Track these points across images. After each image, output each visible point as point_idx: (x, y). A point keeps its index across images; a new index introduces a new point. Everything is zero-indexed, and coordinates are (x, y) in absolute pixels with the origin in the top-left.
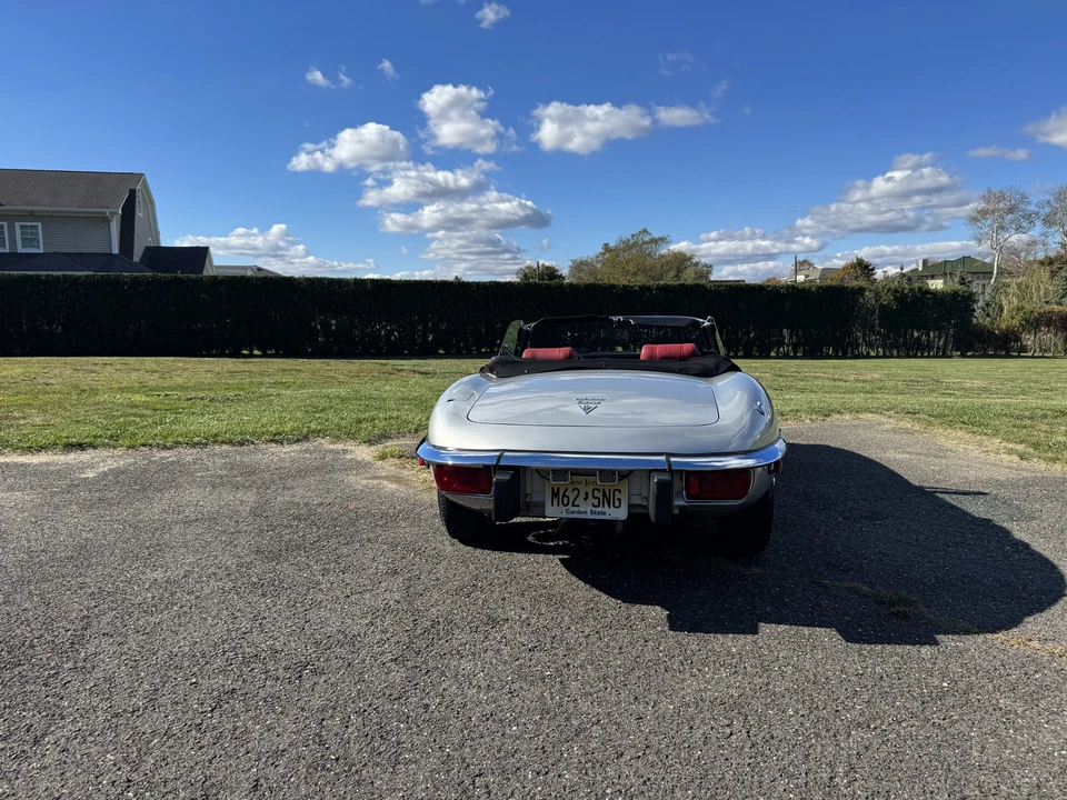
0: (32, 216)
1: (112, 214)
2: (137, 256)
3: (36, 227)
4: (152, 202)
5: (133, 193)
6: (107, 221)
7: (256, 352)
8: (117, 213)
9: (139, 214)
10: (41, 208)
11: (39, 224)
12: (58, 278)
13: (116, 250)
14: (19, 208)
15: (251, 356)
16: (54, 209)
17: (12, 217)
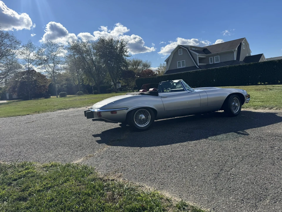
0: (217, 54)
1: (234, 50)
2: (242, 59)
3: (218, 57)
4: (248, 44)
5: (241, 44)
6: (233, 52)
7: (262, 83)
8: (235, 50)
9: (243, 48)
10: (219, 52)
11: (219, 56)
13: (235, 59)
14: (215, 53)
15: (261, 84)
16: (222, 52)
17: (213, 55)
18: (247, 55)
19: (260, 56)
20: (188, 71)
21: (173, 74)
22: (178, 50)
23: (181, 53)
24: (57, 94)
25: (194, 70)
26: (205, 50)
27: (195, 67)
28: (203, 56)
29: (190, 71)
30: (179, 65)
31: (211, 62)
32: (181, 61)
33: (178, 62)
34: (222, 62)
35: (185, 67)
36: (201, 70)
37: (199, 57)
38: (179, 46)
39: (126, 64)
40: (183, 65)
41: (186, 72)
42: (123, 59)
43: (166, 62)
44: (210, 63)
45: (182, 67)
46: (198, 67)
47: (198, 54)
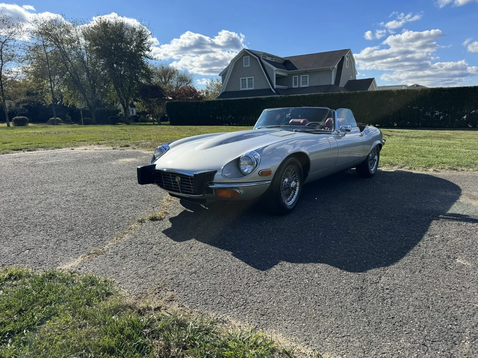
0: (306, 72)
1: (333, 68)
2: (342, 84)
3: (307, 77)
4: (354, 61)
5: (343, 58)
6: (330, 71)
8: (334, 68)
9: (346, 65)
10: (309, 69)
11: (308, 75)
12: (299, 96)
13: (333, 83)
14: (302, 70)
16: (314, 68)
17: (300, 74)
18: (351, 78)
19: (370, 81)
20: (259, 97)
21: (233, 99)
22: (242, 57)
23: (247, 64)
24: (7, 119)
25: (269, 96)
26: (286, 64)
27: (268, 91)
28: (283, 73)
29: (261, 97)
30: (244, 86)
31: (296, 84)
32: (247, 78)
33: (242, 79)
34: (312, 86)
35: (253, 89)
36: (279, 96)
37: (276, 74)
38: (244, 51)
39: (148, 74)
40: (250, 85)
41: (256, 97)
42: (142, 63)
43: (222, 76)
44: (294, 87)
45: (247, 89)
46: (274, 91)
47: (275, 68)
